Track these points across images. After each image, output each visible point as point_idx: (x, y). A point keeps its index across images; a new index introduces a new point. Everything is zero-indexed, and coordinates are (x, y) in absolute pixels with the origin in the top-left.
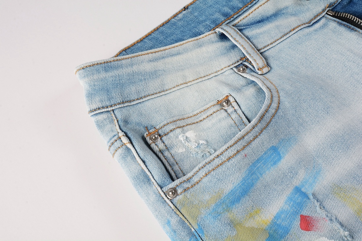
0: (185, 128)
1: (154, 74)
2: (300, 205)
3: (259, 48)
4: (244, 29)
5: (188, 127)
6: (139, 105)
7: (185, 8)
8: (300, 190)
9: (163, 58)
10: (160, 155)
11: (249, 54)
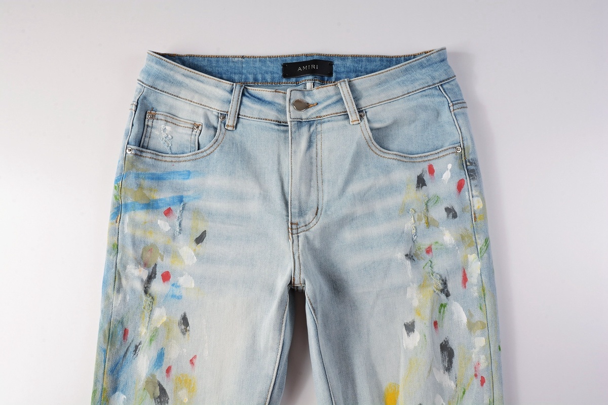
0: (168, 123)
1: (180, 84)
2: (174, 204)
3: (241, 114)
4: (247, 96)
5: (171, 124)
6: (160, 94)
7: (243, 57)
8: (182, 198)
9: (192, 78)
10: (146, 127)
11: (230, 113)
